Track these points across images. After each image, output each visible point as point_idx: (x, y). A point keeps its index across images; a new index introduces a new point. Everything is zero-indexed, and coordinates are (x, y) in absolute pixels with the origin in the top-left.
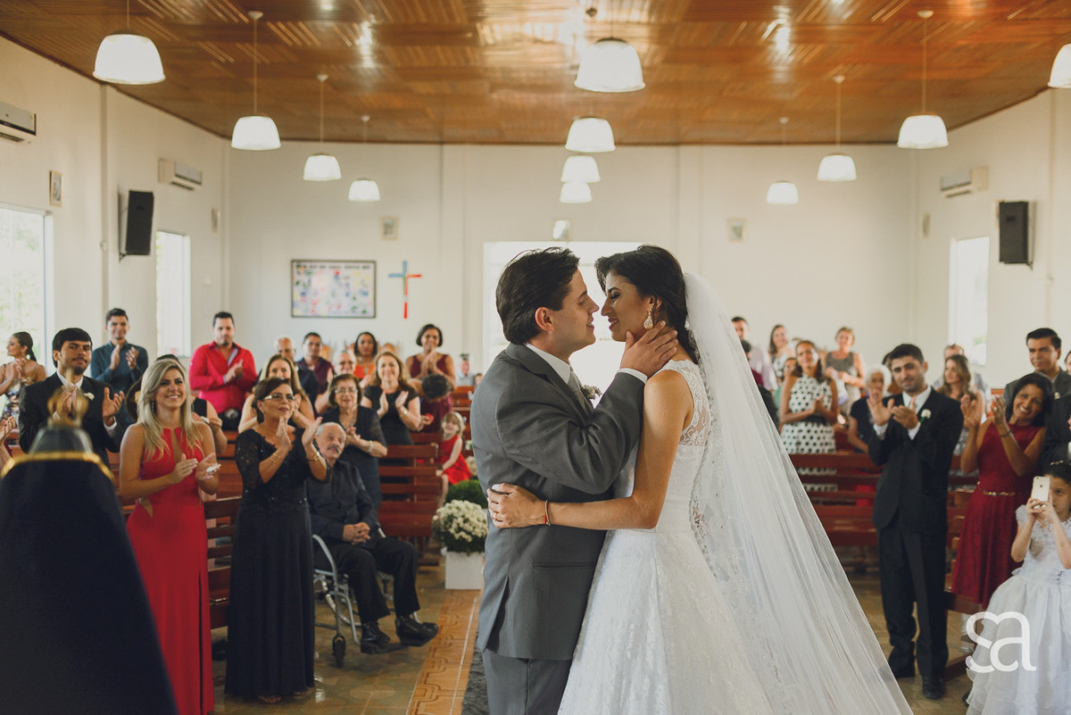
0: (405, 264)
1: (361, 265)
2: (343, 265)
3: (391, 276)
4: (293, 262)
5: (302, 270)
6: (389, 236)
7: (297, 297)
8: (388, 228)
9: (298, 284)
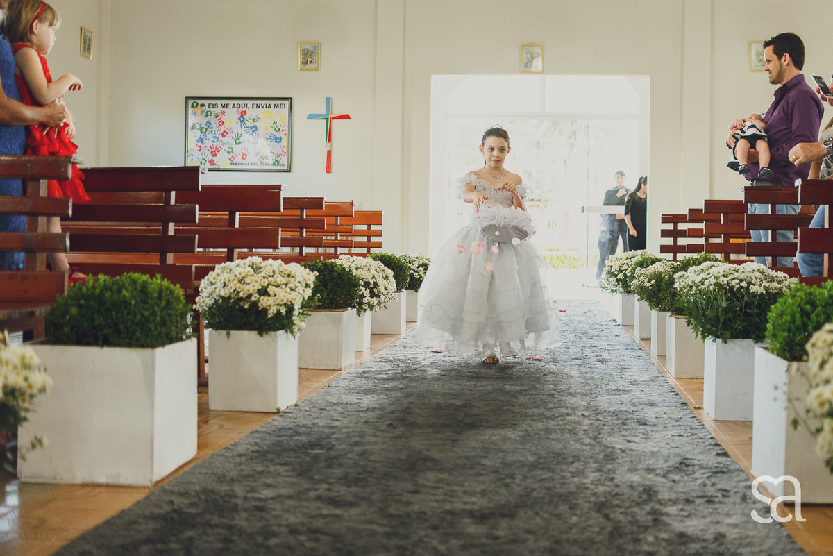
0: (329, 100)
1: (273, 103)
2: (250, 103)
3: (311, 117)
4: (188, 99)
5: (199, 109)
6: (308, 66)
7: (192, 144)
8: (308, 57)
9: (194, 127)
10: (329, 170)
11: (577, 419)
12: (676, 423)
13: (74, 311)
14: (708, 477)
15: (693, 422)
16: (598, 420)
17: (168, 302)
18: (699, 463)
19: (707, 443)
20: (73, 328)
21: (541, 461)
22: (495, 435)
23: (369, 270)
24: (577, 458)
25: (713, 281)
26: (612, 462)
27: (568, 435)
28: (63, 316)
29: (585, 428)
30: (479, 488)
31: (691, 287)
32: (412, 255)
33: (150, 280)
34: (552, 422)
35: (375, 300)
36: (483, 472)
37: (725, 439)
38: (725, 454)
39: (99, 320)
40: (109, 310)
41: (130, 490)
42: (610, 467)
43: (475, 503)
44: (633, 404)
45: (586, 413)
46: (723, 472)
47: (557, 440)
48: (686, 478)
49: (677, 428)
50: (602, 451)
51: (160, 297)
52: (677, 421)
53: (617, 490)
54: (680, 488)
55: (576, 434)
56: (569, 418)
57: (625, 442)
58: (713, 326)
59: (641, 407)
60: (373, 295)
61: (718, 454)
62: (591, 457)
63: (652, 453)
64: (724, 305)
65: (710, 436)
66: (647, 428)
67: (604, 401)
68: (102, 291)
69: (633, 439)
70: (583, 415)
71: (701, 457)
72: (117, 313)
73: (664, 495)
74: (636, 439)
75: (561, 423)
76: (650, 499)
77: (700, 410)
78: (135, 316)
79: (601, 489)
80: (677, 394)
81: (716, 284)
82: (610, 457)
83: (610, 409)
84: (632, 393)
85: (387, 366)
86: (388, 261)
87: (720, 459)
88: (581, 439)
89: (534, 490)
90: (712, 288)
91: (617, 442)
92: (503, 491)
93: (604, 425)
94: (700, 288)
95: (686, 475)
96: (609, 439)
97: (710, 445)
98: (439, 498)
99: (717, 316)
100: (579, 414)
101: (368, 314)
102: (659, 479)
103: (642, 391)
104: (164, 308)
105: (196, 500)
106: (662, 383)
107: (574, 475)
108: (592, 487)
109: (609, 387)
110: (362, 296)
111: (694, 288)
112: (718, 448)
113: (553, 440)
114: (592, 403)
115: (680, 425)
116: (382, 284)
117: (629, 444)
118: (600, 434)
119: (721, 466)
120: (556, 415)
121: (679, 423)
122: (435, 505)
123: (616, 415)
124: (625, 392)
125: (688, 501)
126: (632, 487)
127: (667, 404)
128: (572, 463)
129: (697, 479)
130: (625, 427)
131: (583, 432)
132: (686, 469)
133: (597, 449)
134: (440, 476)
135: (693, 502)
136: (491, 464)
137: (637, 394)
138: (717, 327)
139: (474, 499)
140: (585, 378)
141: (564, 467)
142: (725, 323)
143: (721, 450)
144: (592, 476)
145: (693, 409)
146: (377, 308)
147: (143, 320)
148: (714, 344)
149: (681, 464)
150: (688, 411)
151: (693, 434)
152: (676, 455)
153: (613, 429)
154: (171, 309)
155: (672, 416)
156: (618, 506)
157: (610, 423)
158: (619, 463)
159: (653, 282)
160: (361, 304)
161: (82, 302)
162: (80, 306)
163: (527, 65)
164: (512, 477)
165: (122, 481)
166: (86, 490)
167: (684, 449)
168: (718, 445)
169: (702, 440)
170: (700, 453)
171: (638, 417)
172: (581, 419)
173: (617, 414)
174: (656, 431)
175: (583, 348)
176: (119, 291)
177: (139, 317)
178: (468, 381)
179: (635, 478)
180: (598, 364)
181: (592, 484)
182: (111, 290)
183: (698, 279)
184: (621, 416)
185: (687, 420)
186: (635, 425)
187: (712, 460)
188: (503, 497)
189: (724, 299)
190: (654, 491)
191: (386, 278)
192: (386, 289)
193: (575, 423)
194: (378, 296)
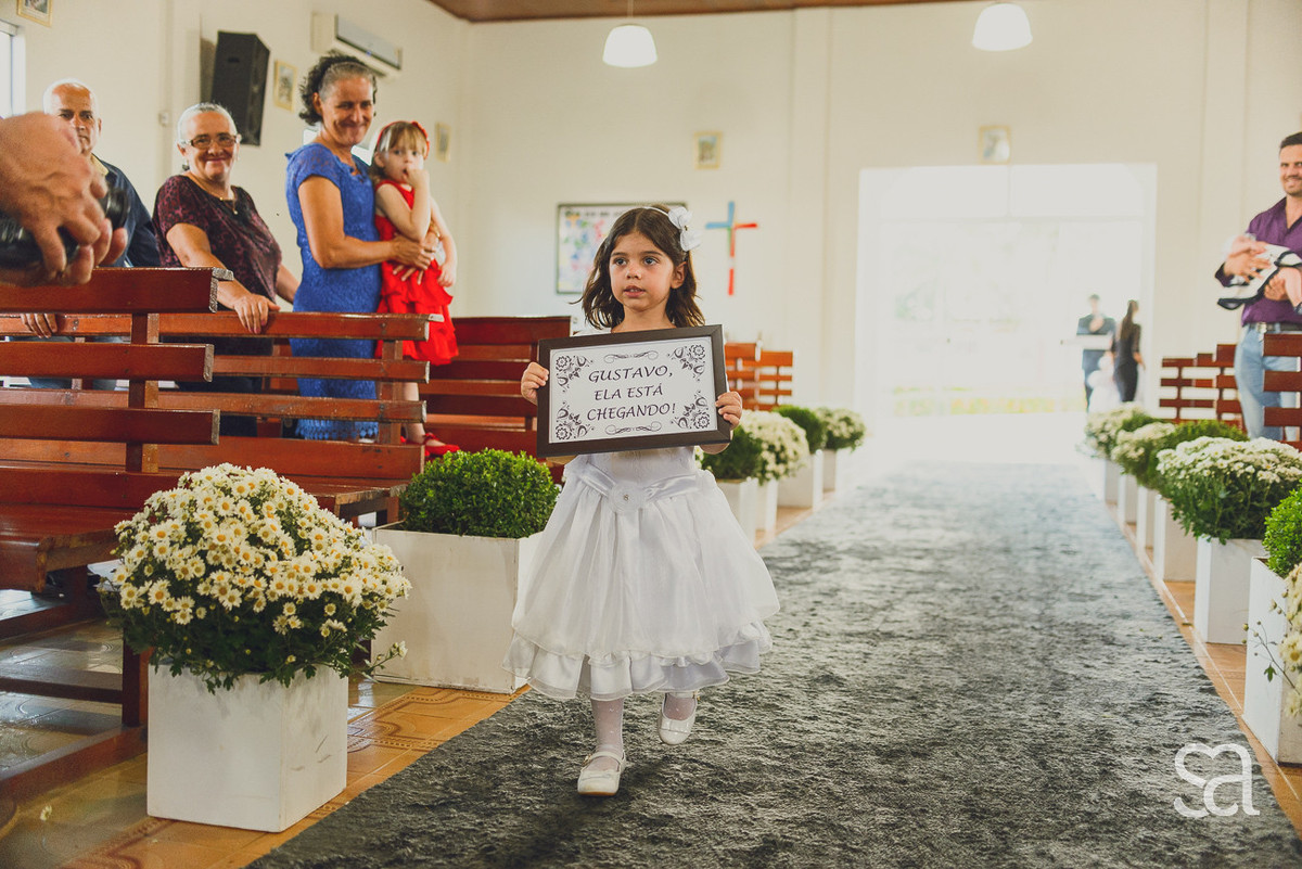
0: (732, 206)
3: (710, 226)
4: (560, 206)
5: (573, 220)
6: (708, 162)
7: (565, 262)
8: (707, 150)
9: (567, 240)
10: (731, 291)
11: (1024, 632)
12: (1154, 645)
13: (431, 493)
14: (1183, 720)
15: (1176, 644)
16: (1051, 635)
17: (534, 484)
18: (1174, 700)
19: (1190, 674)
20: (430, 511)
21: (971, 686)
22: (918, 649)
23: (775, 430)
24: (1016, 685)
25: (1209, 464)
26: (1061, 692)
27: (1010, 654)
28: (420, 498)
29: (1033, 645)
30: (890, 718)
31: (1180, 470)
32: (832, 407)
33: (514, 458)
34: (991, 635)
35: (781, 468)
36: (898, 698)
37: (1215, 669)
38: (1212, 691)
39: (458, 504)
40: (468, 494)
41: (490, 697)
42: (1057, 699)
43: (882, 736)
44: (1101, 616)
45: (1037, 626)
46: (1203, 715)
47: (995, 659)
48: (1153, 720)
49: (1154, 650)
50: (1051, 678)
51: (524, 479)
52: (1155, 641)
53: (1062, 730)
54: (1143, 732)
55: (1020, 653)
56: (1014, 630)
57: (1082, 667)
58: (1207, 522)
59: (1110, 619)
60: (779, 461)
61: (1202, 690)
62: (1036, 685)
63: (1115, 683)
64: (1222, 495)
65: (1196, 665)
66: (1113, 648)
67: (1062, 610)
68: (461, 470)
69: (1093, 663)
70: (1033, 627)
71: (1178, 692)
72: (478, 496)
73: (1121, 740)
74: (1097, 664)
75: (1003, 637)
76: (1101, 745)
77: (1190, 628)
78: (497, 501)
79: (1042, 727)
80: (1162, 604)
81: (1212, 468)
82: (1059, 686)
83: (1070, 621)
84: (1101, 600)
85: (794, 552)
86: (800, 418)
87: (1204, 697)
88: (1025, 660)
89: (957, 723)
90: (1206, 473)
91: (1072, 667)
92: (919, 722)
93: (1058, 642)
94: (1191, 471)
95: (1155, 716)
96: (1061, 662)
97: (1194, 676)
98: (840, 727)
99: (1213, 509)
100: (1029, 626)
101: (773, 485)
102: (1119, 719)
103: (1116, 597)
104: (529, 491)
105: (561, 714)
106: (1145, 586)
107: (1010, 707)
108: (1031, 724)
109: (1072, 590)
110: (765, 463)
111: (1183, 473)
112: (1204, 681)
113: (990, 659)
114: (1047, 612)
115: (1158, 648)
116: (791, 447)
117: (1087, 670)
118: (1051, 654)
119: (1203, 706)
120: (998, 625)
121: (1157, 644)
122: (835, 735)
123: (1076, 630)
124: (1093, 598)
125: (1150, 750)
126: (1081, 727)
127: (1147, 617)
128: (1010, 691)
129: (1168, 721)
130: (1085, 646)
131: (1030, 651)
132: (1155, 707)
133: (1045, 674)
134: (844, 699)
135: (1157, 752)
136: (909, 687)
137: (1109, 600)
138: (1213, 523)
139: (883, 732)
140: (1043, 577)
141: (999, 696)
142: (1223, 518)
143: (1206, 684)
144: (1032, 710)
145: (1180, 626)
146: (783, 478)
147: (506, 505)
148: (1209, 544)
149: (1150, 700)
150: (1172, 628)
151: (1174, 661)
152: (1147, 688)
153: (1068, 649)
154: (536, 492)
155: (1149, 634)
156: (1059, 751)
157: (1066, 640)
158: (1070, 695)
159: (1141, 451)
160: (764, 472)
161: (440, 483)
162: (438, 488)
163: (988, 154)
164: (933, 705)
165: (480, 686)
166: (443, 694)
167: (1158, 680)
168: (1204, 677)
169: (1184, 670)
170: (1179, 686)
171: (1105, 634)
172: (1030, 632)
173: (1078, 628)
174: (1124, 654)
175: (1046, 534)
176: (480, 472)
177: (501, 501)
178: (894, 574)
179: (1087, 716)
180: (1064, 557)
181: (1030, 720)
182: (470, 470)
183: (1188, 461)
184: (1082, 632)
185: (1169, 641)
186: (1099, 645)
187: (1192, 698)
188: (918, 730)
189: (1223, 487)
190: (1108, 735)
191: (796, 439)
192: (795, 453)
193: (1021, 638)
194: (785, 462)
